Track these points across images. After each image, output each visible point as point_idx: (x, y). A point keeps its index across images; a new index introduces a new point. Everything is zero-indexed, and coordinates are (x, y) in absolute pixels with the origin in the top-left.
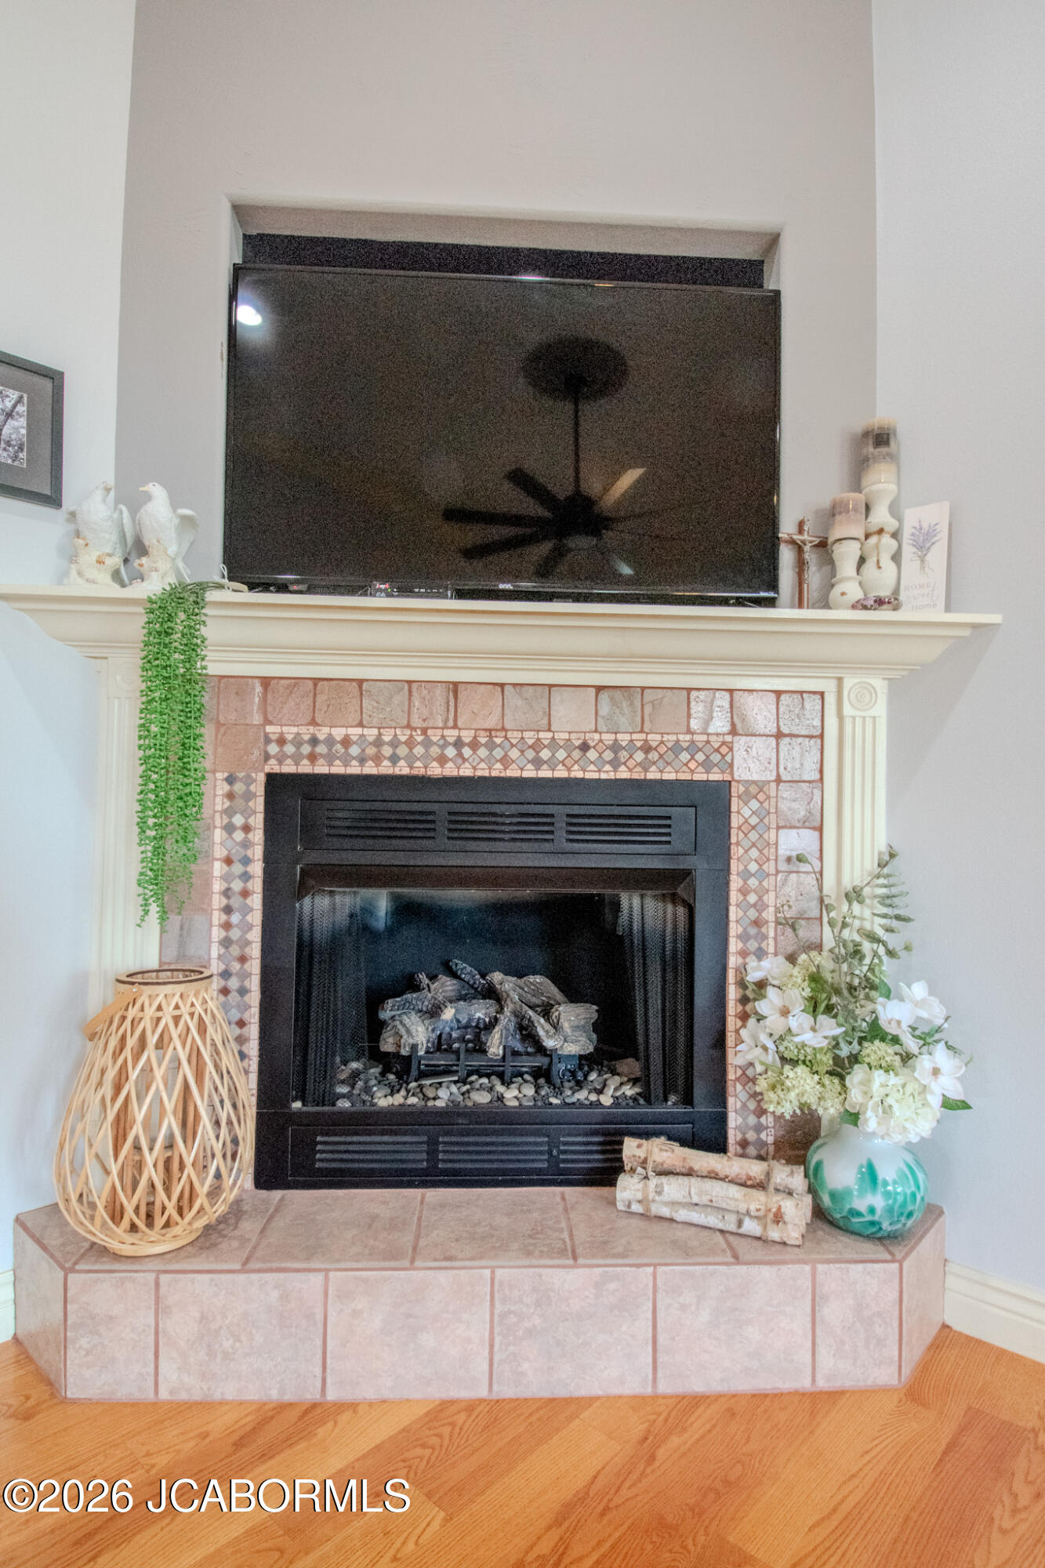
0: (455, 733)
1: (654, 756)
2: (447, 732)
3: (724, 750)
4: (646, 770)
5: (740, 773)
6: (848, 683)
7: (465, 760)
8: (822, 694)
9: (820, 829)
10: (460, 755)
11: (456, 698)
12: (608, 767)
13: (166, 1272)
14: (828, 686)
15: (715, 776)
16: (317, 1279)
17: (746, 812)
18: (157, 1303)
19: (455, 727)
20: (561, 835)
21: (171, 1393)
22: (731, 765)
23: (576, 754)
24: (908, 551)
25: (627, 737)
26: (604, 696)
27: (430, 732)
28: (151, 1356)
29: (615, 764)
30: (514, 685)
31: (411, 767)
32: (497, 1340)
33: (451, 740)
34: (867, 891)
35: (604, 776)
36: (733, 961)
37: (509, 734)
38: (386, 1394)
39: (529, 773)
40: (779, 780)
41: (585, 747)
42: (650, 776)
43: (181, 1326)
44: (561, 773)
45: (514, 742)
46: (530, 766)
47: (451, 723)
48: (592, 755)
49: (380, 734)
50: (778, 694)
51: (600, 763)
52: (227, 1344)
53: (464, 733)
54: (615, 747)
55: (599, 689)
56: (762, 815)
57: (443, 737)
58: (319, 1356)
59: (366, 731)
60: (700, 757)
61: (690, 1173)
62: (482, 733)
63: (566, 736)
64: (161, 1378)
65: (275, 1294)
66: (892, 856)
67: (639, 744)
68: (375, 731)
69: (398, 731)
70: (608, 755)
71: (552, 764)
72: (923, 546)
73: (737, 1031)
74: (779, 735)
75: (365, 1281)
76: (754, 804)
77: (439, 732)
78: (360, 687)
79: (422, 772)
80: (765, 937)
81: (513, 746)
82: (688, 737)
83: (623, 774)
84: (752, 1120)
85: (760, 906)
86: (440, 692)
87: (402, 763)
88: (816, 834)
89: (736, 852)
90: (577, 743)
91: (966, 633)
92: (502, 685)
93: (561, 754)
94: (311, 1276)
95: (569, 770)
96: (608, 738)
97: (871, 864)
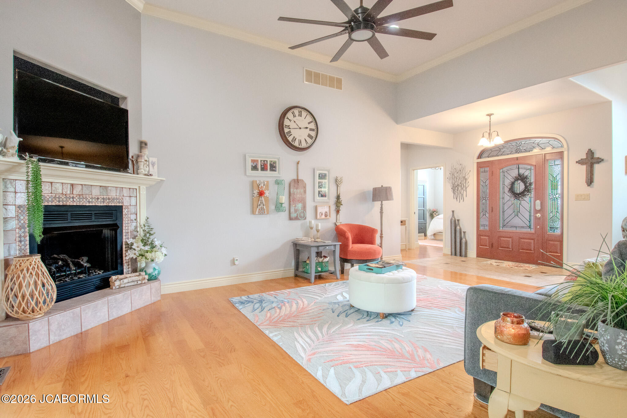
0: (72, 195)
1: (110, 200)
2: (71, 195)
3: (122, 199)
4: (109, 203)
5: (125, 204)
6: (141, 187)
7: (74, 201)
8: (136, 189)
9: (136, 214)
10: (73, 200)
11: (72, 187)
12: (102, 203)
13: (50, 316)
14: (137, 188)
15: (120, 205)
16: (79, 308)
17: (125, 211)
18: (49, 323)
19: (72, 194)
20: (93, 217)
21: (52, 342)
22: (123, 202)
23: (96, 200)
24: (150, 165)
25: (106, 197)
26: (101, 188)
27: (67, 195)
28: (48, 336)
29: (103, 202)
30: (84, 185)
31: (63, 203)
32: (109, 310)
33: (71, 197)
34: (146, 225)
35: (102, 205)
36: (124, 240)
37: (83, 196)
38: (93, 326)
39: (88, 204)
40: (130, 205)
41: (98, 199)
42: (110, 205)
43: (54, 327)
44: (94, 204)
45: (84, 197)
46: (88, 203)
47: (71, 193)
48: (99, 200)
49: (56, 196)
50: (130, 188)
51: (101, 202)
52: (63, 327)
53: (74, 195)
54: (103, 199)
55: (100, 186)
56: (128, 212)
57: (70, 196)
58: (80, 324)
59: (53, 195)
60: (118, 201)
61: (126, 278)
62: (78, 195)
63: (94, 196)
64: (50, 339)
65: (72, 314)
66: (148, 218)
67: (108, 198)
68: (55, 195)
69: (60, 195)
70: (102, 200)
71: (92, 202)
72: (153, 165)
73: (125, 254)
74: (130, 197)
75: (87, 306)
76: (127, 210)
77: (69, 195)
78: (51, 184)
79: (65, 204)
80: (129, 235)
81: (84, 198)
82: (116, 197)
83: (105, 204)
84: (128, 270)
85: (128, 229)
86: (69, 186)
87: (61, 202)
88: (136, 215)
89: (124, 219)
90: (97, 198)
91: (159, 181)
92: (82, 185)
93: (94, 200)
94: (78, 308)
95: (95, 203)
96: (102, 197)
97: (145, 220)
